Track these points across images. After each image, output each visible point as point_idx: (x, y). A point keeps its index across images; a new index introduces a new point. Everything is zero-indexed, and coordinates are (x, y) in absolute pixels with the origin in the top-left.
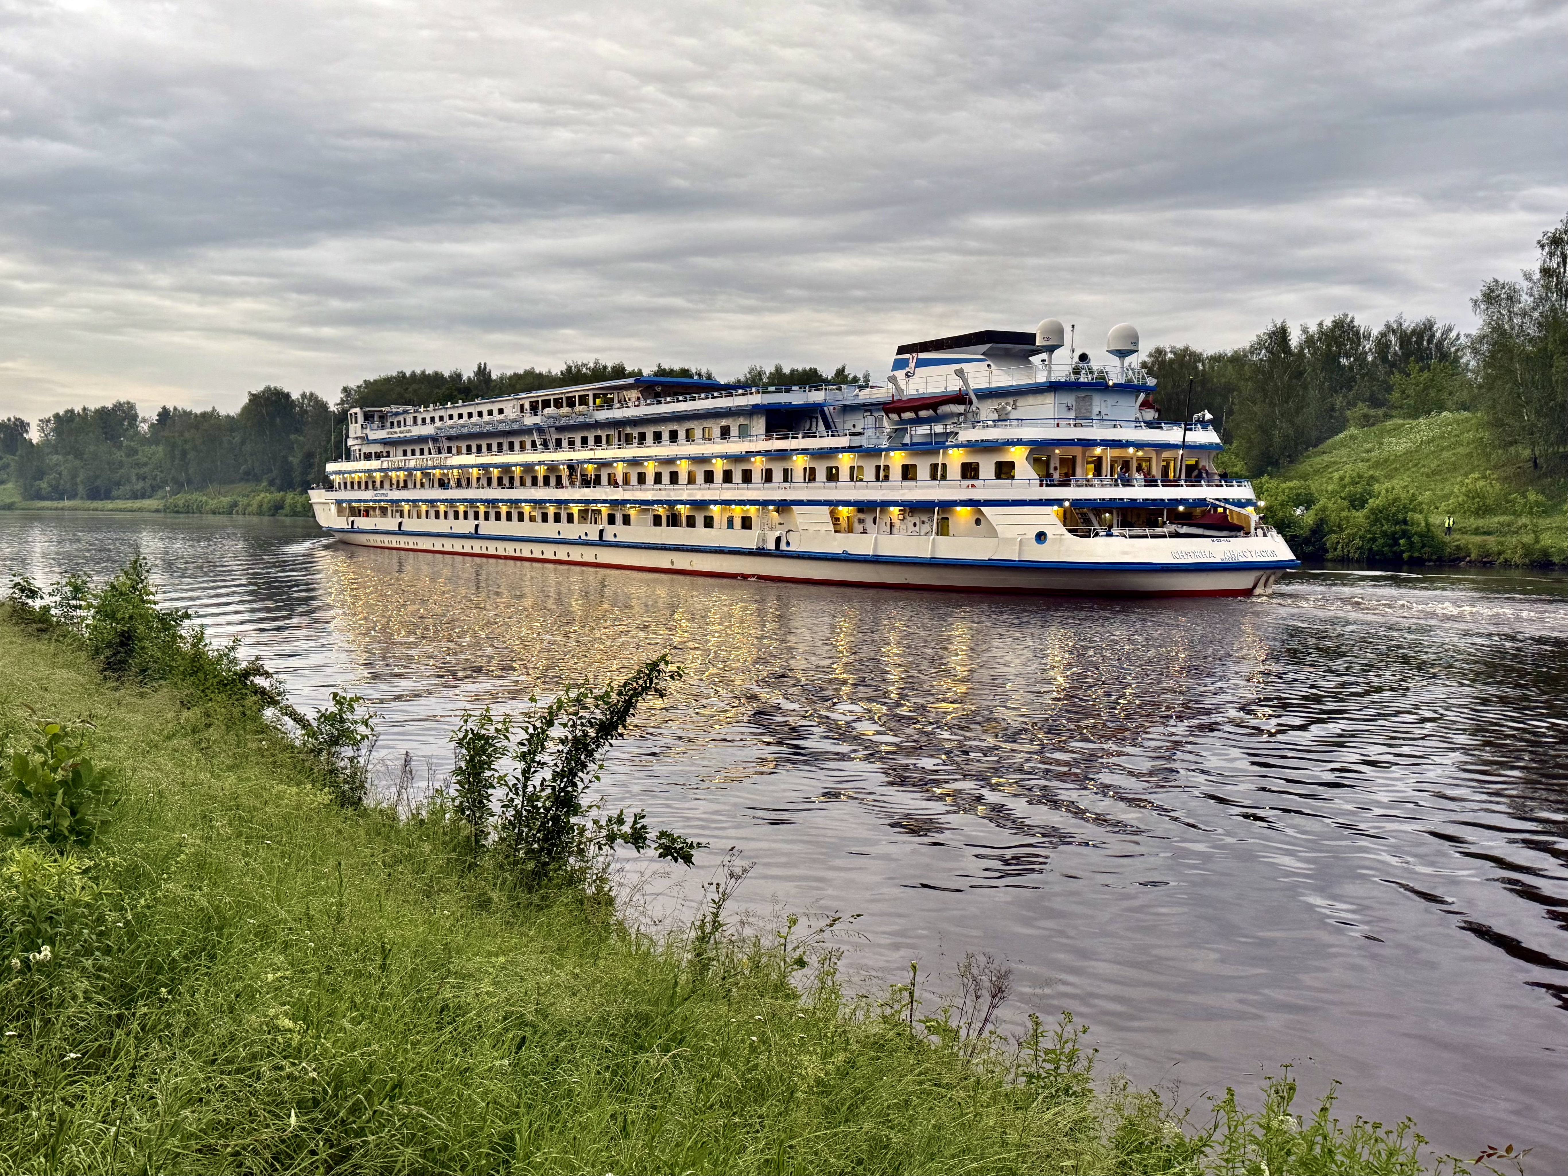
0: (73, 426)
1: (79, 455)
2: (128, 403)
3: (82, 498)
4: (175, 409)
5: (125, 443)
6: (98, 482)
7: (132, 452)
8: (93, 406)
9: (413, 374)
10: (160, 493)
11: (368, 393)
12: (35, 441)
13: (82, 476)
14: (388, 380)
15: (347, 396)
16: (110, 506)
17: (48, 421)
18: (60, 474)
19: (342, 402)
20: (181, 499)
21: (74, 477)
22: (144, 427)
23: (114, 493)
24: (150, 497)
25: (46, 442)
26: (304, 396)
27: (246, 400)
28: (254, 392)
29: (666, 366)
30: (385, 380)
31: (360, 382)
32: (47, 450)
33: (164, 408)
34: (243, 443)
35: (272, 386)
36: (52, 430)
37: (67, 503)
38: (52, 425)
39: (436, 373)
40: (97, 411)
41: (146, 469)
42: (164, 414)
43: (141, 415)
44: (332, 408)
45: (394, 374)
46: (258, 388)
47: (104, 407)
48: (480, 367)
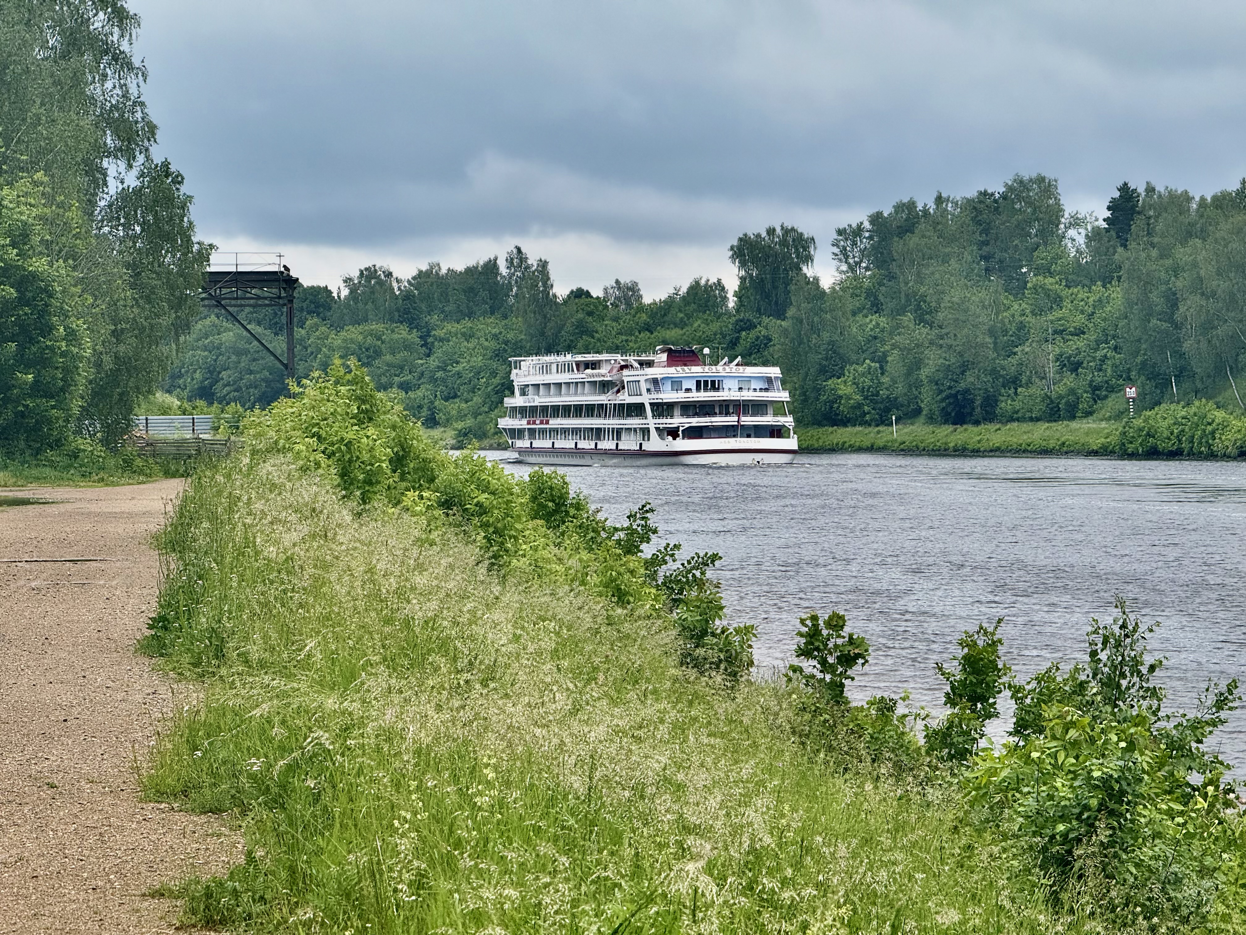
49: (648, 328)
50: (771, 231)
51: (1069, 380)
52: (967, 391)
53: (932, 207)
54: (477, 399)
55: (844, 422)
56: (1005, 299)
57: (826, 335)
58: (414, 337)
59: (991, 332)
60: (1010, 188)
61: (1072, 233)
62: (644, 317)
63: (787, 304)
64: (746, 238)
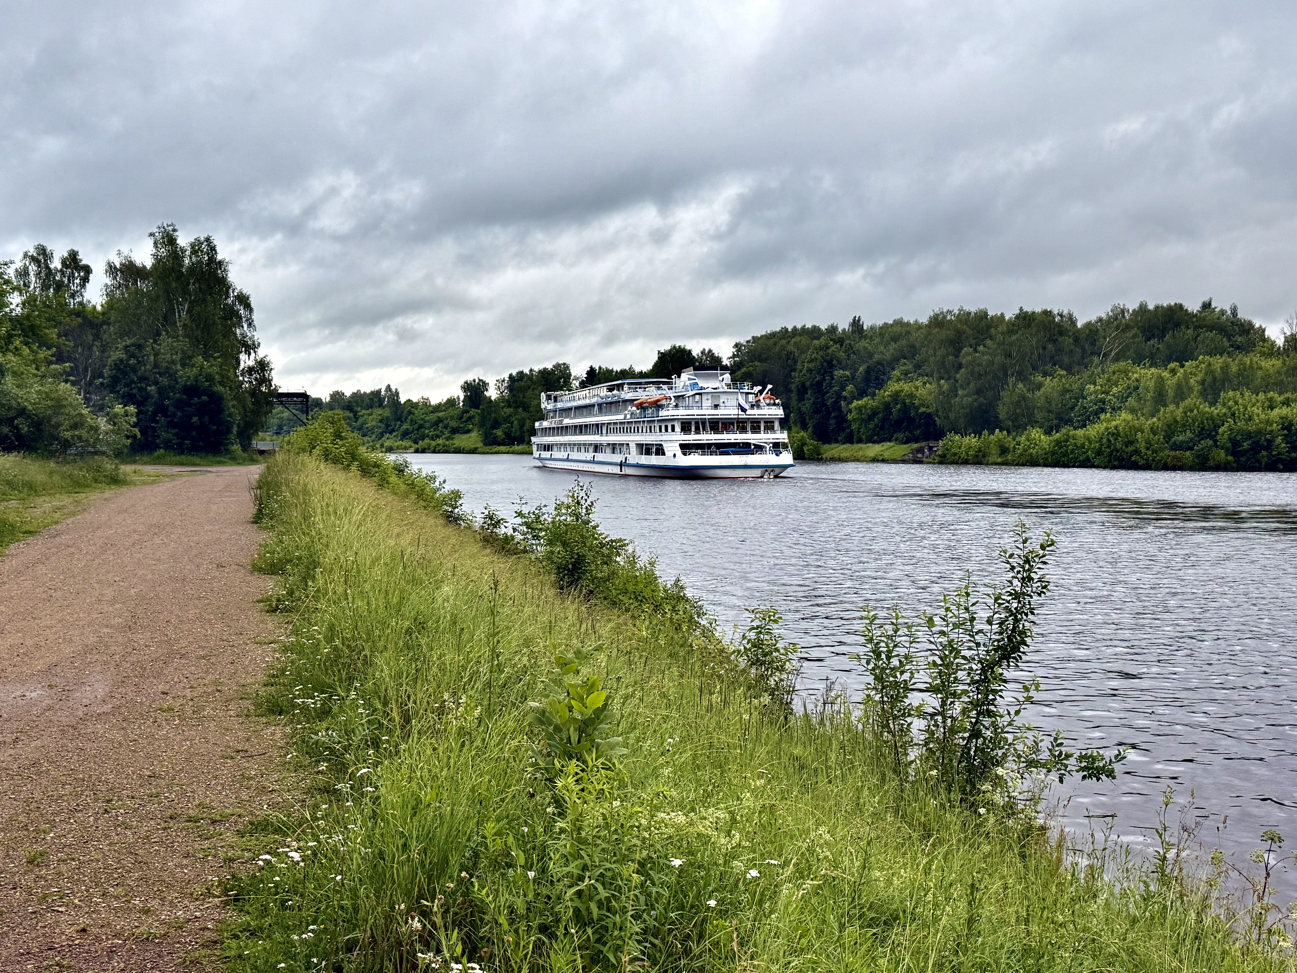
0: (523, 384)
1: (525, 408)
2: (564, 364)
4: (600, 368)
8: (537, 368)
9: (795, 329)
11: (756, 347)
12: (493, 398)
13: (528, 424)
14: (772, 335)
15: (738, 351)
17: (504, 381)
18: (512, 423)
19: (734, 356)
21: (522, 425)
22: (575, 384)
25: (502, 399)
26: (703, 352)
27: (655, 358)
28: (663, 351)
30: (770, 334)
31: (749, 338)
32: (502, 404)
33: (591, 367)
35: (677, 345)
36: (506, 388)
37: (516, 448)
38: (505, 384)
39: (814, 327)
40: (540, 371)
42: (591, 372)
43: (573, 374)
44: (726, 362)
45: (778, 329)
46: (665, 347)
47: (545, 369)
48: (854, 320)
49: (432, 412)
50: (474, 381)
53: (528, 373)
54: (374, 437)
55: (499, 444)
57: (493, 415)
58: (351, 415)
60: (554, 366)
61: (574, 381)
62: (431, 409)
63: (480, 404)
64: (466, 383)
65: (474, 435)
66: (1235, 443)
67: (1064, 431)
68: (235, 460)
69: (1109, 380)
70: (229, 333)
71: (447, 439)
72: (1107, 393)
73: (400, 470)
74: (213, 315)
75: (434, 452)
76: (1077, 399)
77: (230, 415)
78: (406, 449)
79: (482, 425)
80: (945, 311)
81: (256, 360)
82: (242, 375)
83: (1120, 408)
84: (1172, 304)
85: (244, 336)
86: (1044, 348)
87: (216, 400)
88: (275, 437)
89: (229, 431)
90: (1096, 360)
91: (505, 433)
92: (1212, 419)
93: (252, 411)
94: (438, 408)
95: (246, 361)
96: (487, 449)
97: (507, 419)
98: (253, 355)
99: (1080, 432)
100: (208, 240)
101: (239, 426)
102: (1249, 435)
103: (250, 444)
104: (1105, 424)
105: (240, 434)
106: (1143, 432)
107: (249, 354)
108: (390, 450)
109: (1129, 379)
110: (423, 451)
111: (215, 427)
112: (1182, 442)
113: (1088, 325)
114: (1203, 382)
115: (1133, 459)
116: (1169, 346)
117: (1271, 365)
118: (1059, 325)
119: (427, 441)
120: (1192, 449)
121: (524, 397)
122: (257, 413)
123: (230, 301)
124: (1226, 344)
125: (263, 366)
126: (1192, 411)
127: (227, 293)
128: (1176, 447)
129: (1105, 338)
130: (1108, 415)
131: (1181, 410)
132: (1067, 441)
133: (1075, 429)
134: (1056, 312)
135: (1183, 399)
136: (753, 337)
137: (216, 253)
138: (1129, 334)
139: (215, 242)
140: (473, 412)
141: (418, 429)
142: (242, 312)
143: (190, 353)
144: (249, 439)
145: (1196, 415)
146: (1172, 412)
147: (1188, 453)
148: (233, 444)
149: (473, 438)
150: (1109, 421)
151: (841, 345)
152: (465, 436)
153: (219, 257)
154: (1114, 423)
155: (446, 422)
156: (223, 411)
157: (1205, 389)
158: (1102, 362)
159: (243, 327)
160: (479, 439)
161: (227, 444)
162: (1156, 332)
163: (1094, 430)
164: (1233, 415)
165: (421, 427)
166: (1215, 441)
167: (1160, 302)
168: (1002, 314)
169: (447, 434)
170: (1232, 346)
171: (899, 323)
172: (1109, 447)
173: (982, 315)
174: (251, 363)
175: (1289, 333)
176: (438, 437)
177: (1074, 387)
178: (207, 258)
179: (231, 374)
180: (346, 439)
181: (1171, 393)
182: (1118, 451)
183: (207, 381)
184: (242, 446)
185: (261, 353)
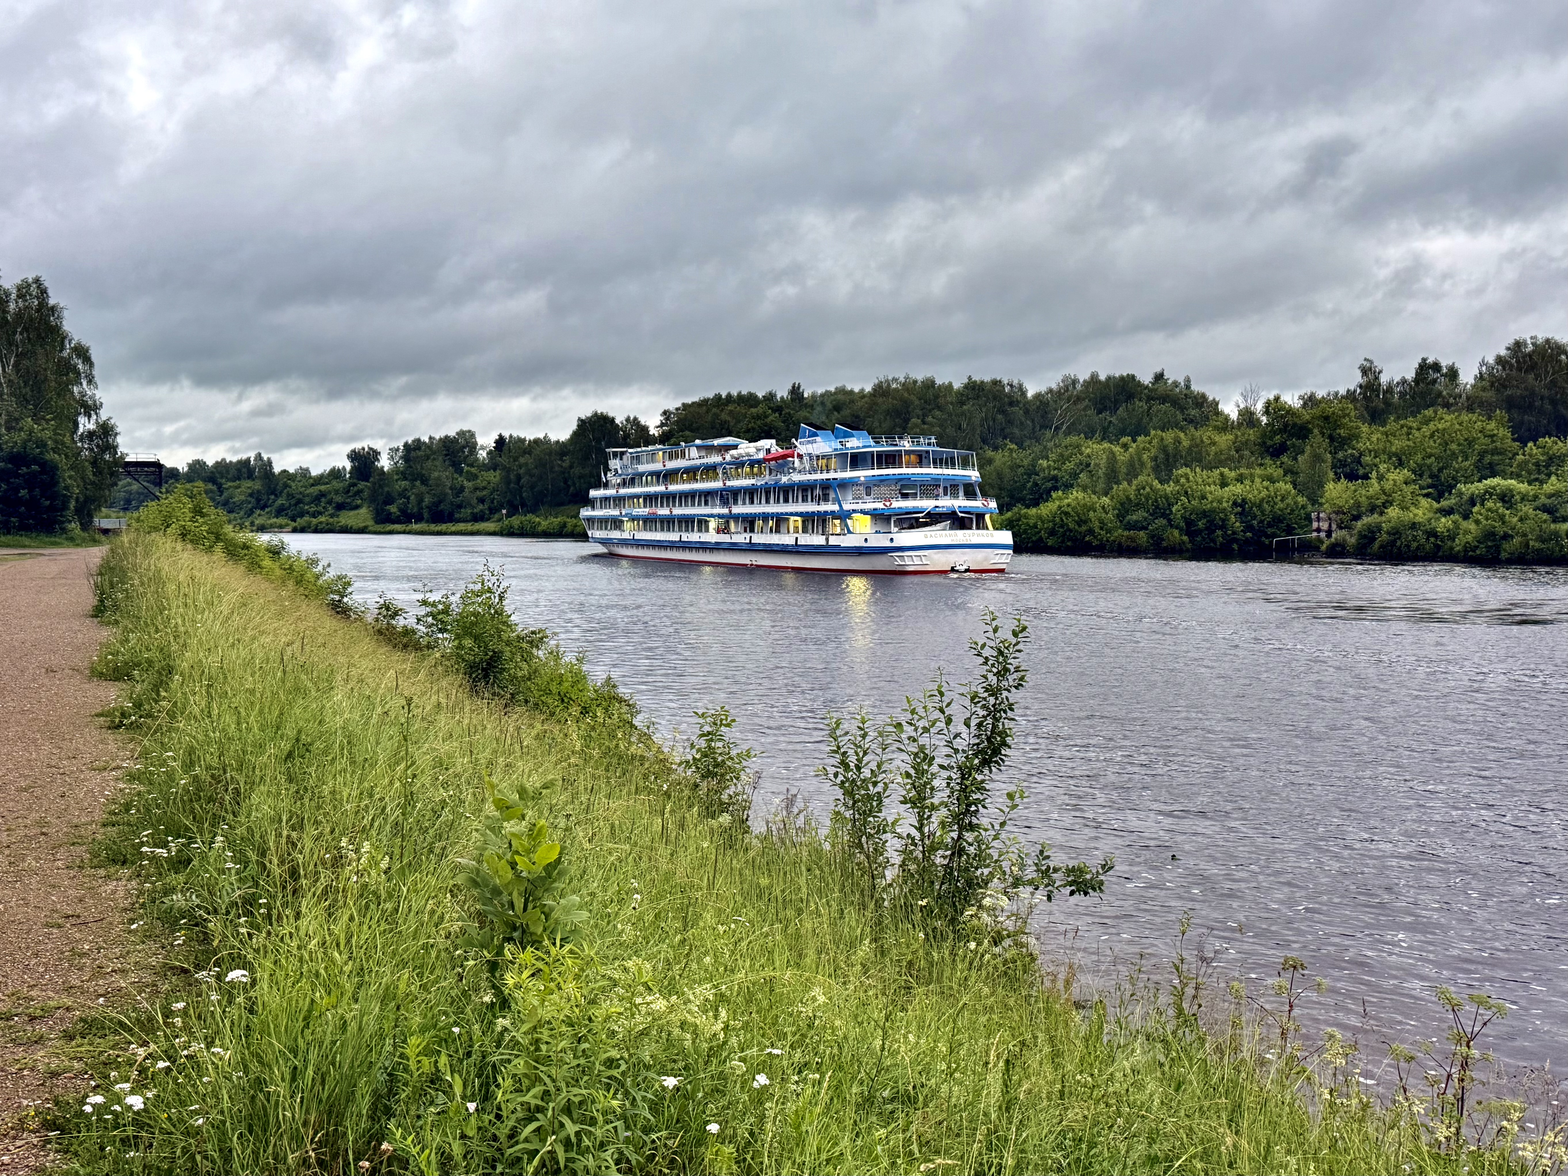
0: (420, 453)
1: (425, 481)
2: (469, 431)
3: (427, 522)
4: (511, 436)
5: (466, 468)
6: (442, 507)
7: (473, 477)
8: (437, 436)
9: (729, 396)
10: (497, 516)
11: (686, 415)
12: (386, 469)
13: (427, 500)
14: (704, 403)
15: (667, 419)
16: (453, 529)
17: (398, 449)
18: (408, 498)
19: (662, 425)
20: (516, 521)
21: (420, 501)
22: (483, 454)
23: (457, 516)
24: (488, 520)
25: (395, 470)
26: (627, 420)
27: (574, 426)
28: (583, 418)
29: (977, 378)
30: (702, 401)
31: (679, 405)
32: (396, 477)
33: (500, 436)
34: (571, 467)
35: (599, 412)
36: (401, 458)
37: (415, 527)
38: (400, 454)
39: (751, 394)
40: (441, 439)
41: (484, 493)
42: (500, 442)
43: (480, 443)
44: (653, 431)
45: (711, 396)
46: (586, 414)
47: (447, 437)
48: (793, 387)
49: (313, 485)
50: (363, 449)
51: (481, 507)
52: (441, 511)
53: (427, 440)
54: (242, 513)
55: (394, 522)
56: (456, 476)
57: (386, 489)
58: (215, 488)
59: (451, 488)
60: (458, 434)
61: (481, 452)
62: (311, 481)
63: (370, 476)
64: (354, 451)
65: (363, 511)
66: (1189, 523)
67: (1015, 509)
68: (73, 541)
69: (1062, 455)
70: (64, 390)
71: (332, 516)
72: (1059, 469)
73: (275, 552)
74: (45, 370)
75: (316, 531)
76: (1029, 476)
77: (67, 488)
78: (281, 528)
79: (373, 499)
80: (890, 378)
81: (97, 422)
82: (81, 440)
83: (1072, 486)
84: (1125, 374)
85: (83, 394)
86: (994, 420)
87: (49, 470)
88: (121, 514)
89: (65, 507)
90: (1049, 434)
91: (400, 510)
92: (1167, 498)
93: (93, 483)
94: (320, 480)
95: (85, 424)
96: (379, 527)
97: (403, 494)
98: (94, 417)
99: (1033, 511)
100: (37, 281)
101: (77, 500)
102: (1204, 514)
103: (91, 522)
104: (1058, 503)
105: (78, 511)
106: (1095, 511)
107: (89, 417)
108: (262, 529)
109: (1081, 454)
110: (302, 530)
111: (48, 503)
112: (1137, 521)
113: (1038, 396)
114: (1155, 459)
115: (1087, 539)
116: (1122, 420)
117: (1224, 440)
118: (1009, 396)
119: (307, 518)
120: (1146, 528)
121: (422, 468)
122: (98, 486)
123: (65, 354)
124: (1180, 417)
125: (106, 431)
126: (1144, 488)
127: (62, 343)
128: (1130, 527)
129: (1056, 410)
130: (1060, 493)
131: (1134, 487)
132: (1019, 520)
133: (1028, 507)
134: (1006, 382)
135: (1136, 477)
136: (684, 404)
137: (48, 296)
138: (1081, 406)
139: (46, 284)
140: (362, 485)
141: (296, 505)
142: (80, 366)
143: (17, 415)
144: (90, 516)
145: (1148, 493)
146: (1124, 490)
147: (1142, 533)
148: (70, 522)
149: (363, 515)
150: (1060, 499)
151: (780, 414)
152: (352, 513)
153: (52, 302)
154: (1066, 501)
155: (329, 497)
156: (58, 482)
157: (1158, 466)
158: (1053, 437)
159: (81, 384)
160: (369, 516)
161: (63, 522)
162: (1108, 403)
163: (1047, 509)
164: (1186, 493)
165: (299, 502)
166: (1170, 520)
167: (1111, 373)
168: (950, 384)
169: (331, 510)
170: (1185, 420)
171: (841, 391)
172: (1062, 526)
173: (929, 384)
174: (91, 426)
175: (1242, 406)
176: (320, 513)
177: (1025, 462)
178: (36, 303)
179: (67, 439)
180: (209, 515)
181: (1124, 470)
182: (1071, 531)
183: (37, 447)
184: (81, 524)
185: (104, 415)
